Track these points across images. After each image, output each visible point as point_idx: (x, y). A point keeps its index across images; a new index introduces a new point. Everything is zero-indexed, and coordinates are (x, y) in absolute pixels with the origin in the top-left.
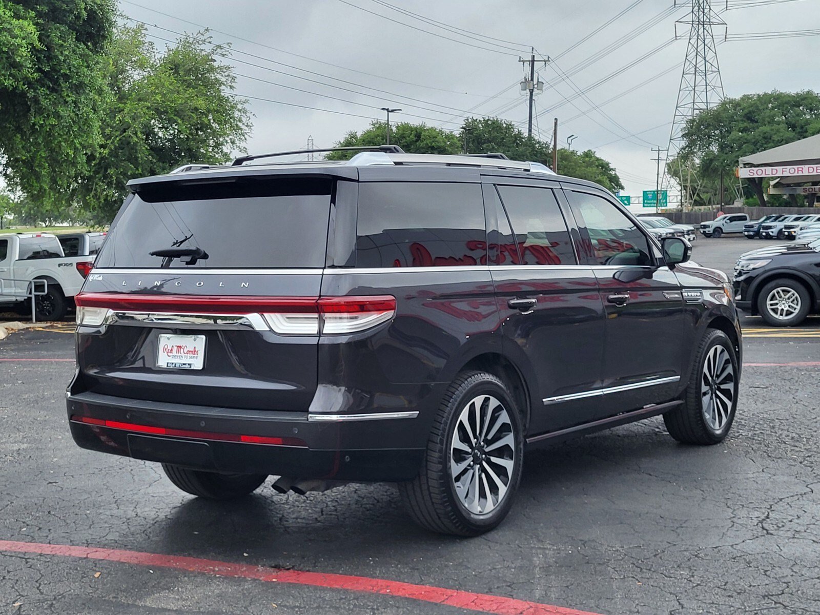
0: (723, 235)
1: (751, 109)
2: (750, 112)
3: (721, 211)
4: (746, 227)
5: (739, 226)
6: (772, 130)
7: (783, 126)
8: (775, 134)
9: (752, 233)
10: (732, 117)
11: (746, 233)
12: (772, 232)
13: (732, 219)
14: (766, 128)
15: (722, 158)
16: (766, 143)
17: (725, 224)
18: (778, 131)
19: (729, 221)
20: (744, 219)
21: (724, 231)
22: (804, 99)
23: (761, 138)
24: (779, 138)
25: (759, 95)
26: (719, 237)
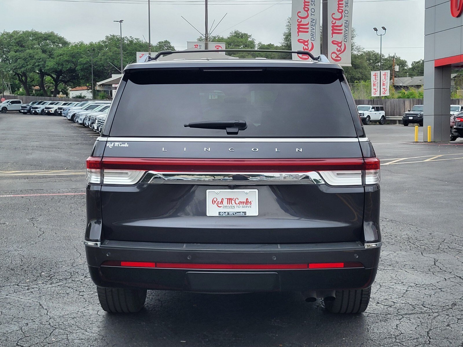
0: (7, 111)
1: (20, 39)
2: (20, 41)
3: (3, 97)
4: (22, 107)
5: (17, 107)
6: (34, 52)
7: (40, 51)
8: (36, 55)
9: (26, 111)
10: (9, 43)
11: (23, 111)
12: (38, 111)
13: (13, 102)
14: (31, 51)
15: (5, 66)
16: (31, 60)
17: (8, 105)
18: (37, 53)
19: (11, 104)
20: (19, 102)
21: (8, 110)
22: (50, 36)
23: (28, 57)
24: (38, 57)
25: (23, 32)
26: (5, 113)
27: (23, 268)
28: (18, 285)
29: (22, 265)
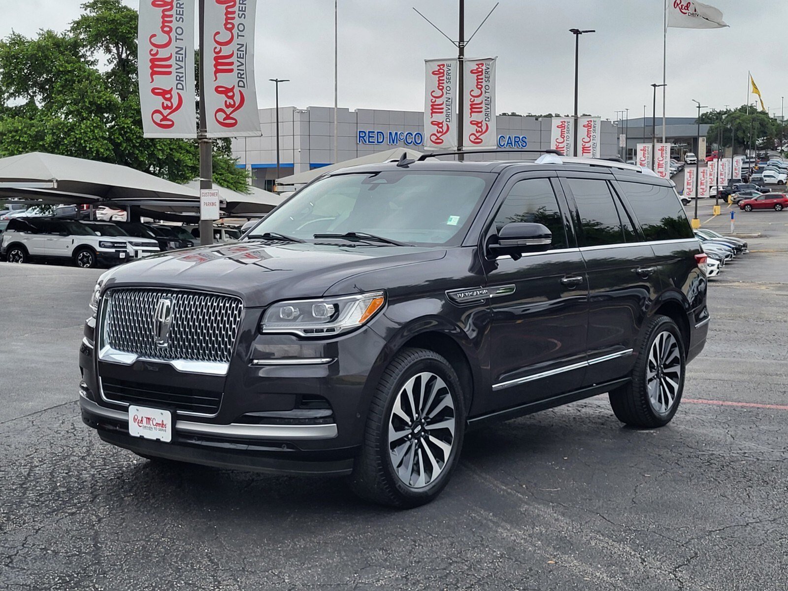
27: (747, 481)
28: (758, 459)
29: (749, 486)
